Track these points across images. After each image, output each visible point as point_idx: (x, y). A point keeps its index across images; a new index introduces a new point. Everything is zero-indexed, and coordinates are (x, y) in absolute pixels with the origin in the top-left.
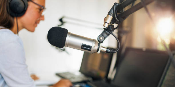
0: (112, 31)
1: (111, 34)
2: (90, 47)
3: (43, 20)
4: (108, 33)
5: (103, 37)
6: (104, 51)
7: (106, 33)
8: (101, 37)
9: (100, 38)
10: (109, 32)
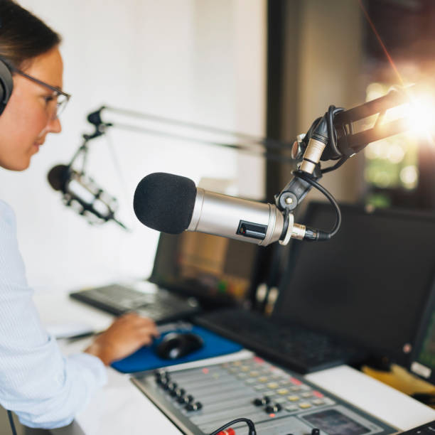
0: (316, 178)
1: (314, 188)
2: (263, 229)
3: (57, 131)
4: (306, 184)
5: (295, 198)
6: (300, 237)
7: (301, 186)
8: (288, 197)
9: (286, 201)
10: (308, 182)
